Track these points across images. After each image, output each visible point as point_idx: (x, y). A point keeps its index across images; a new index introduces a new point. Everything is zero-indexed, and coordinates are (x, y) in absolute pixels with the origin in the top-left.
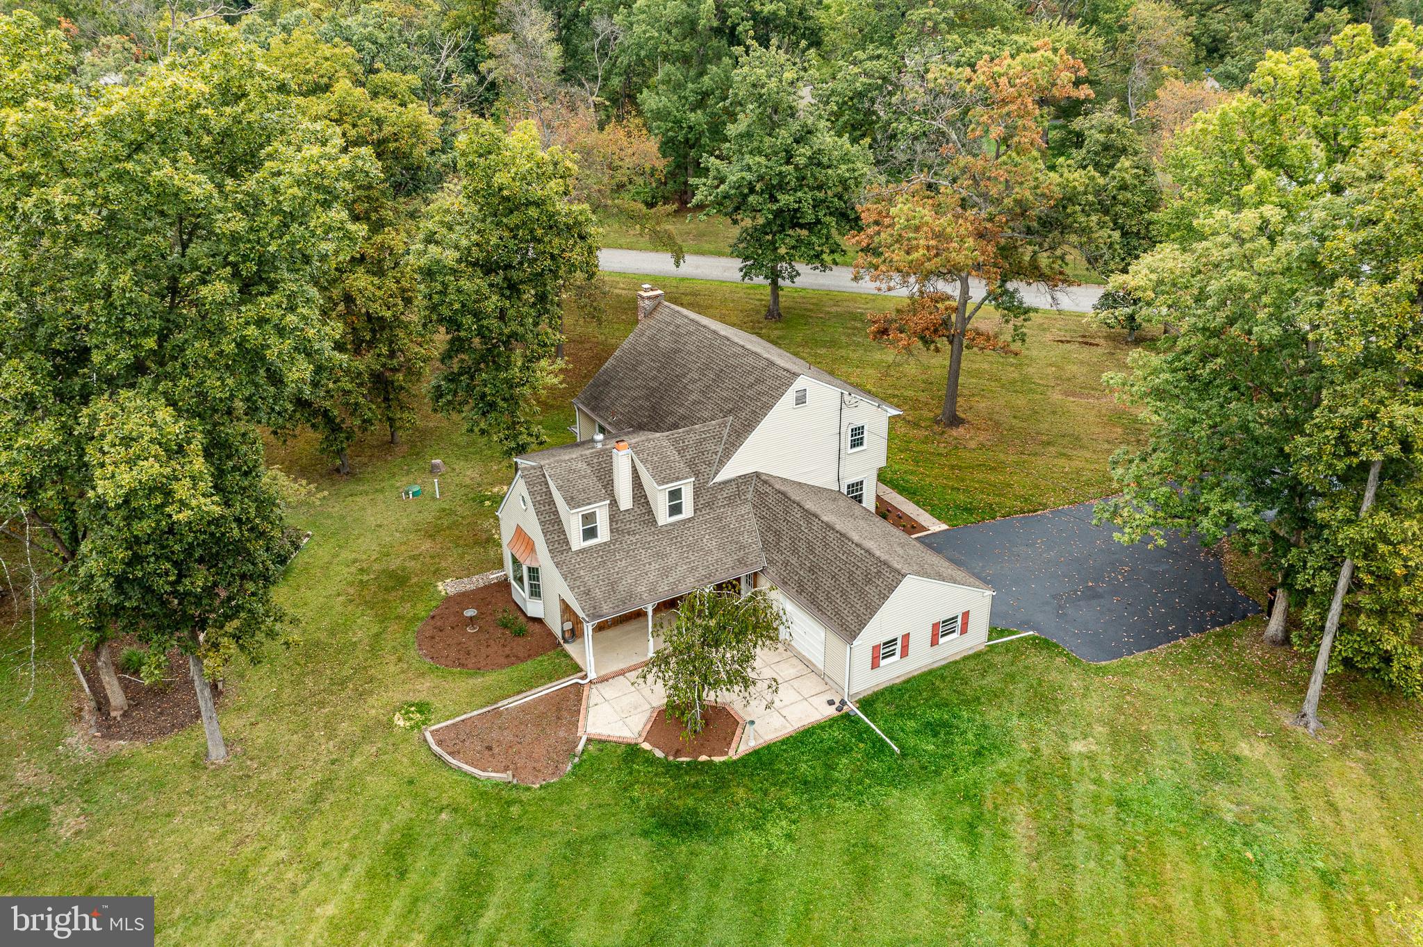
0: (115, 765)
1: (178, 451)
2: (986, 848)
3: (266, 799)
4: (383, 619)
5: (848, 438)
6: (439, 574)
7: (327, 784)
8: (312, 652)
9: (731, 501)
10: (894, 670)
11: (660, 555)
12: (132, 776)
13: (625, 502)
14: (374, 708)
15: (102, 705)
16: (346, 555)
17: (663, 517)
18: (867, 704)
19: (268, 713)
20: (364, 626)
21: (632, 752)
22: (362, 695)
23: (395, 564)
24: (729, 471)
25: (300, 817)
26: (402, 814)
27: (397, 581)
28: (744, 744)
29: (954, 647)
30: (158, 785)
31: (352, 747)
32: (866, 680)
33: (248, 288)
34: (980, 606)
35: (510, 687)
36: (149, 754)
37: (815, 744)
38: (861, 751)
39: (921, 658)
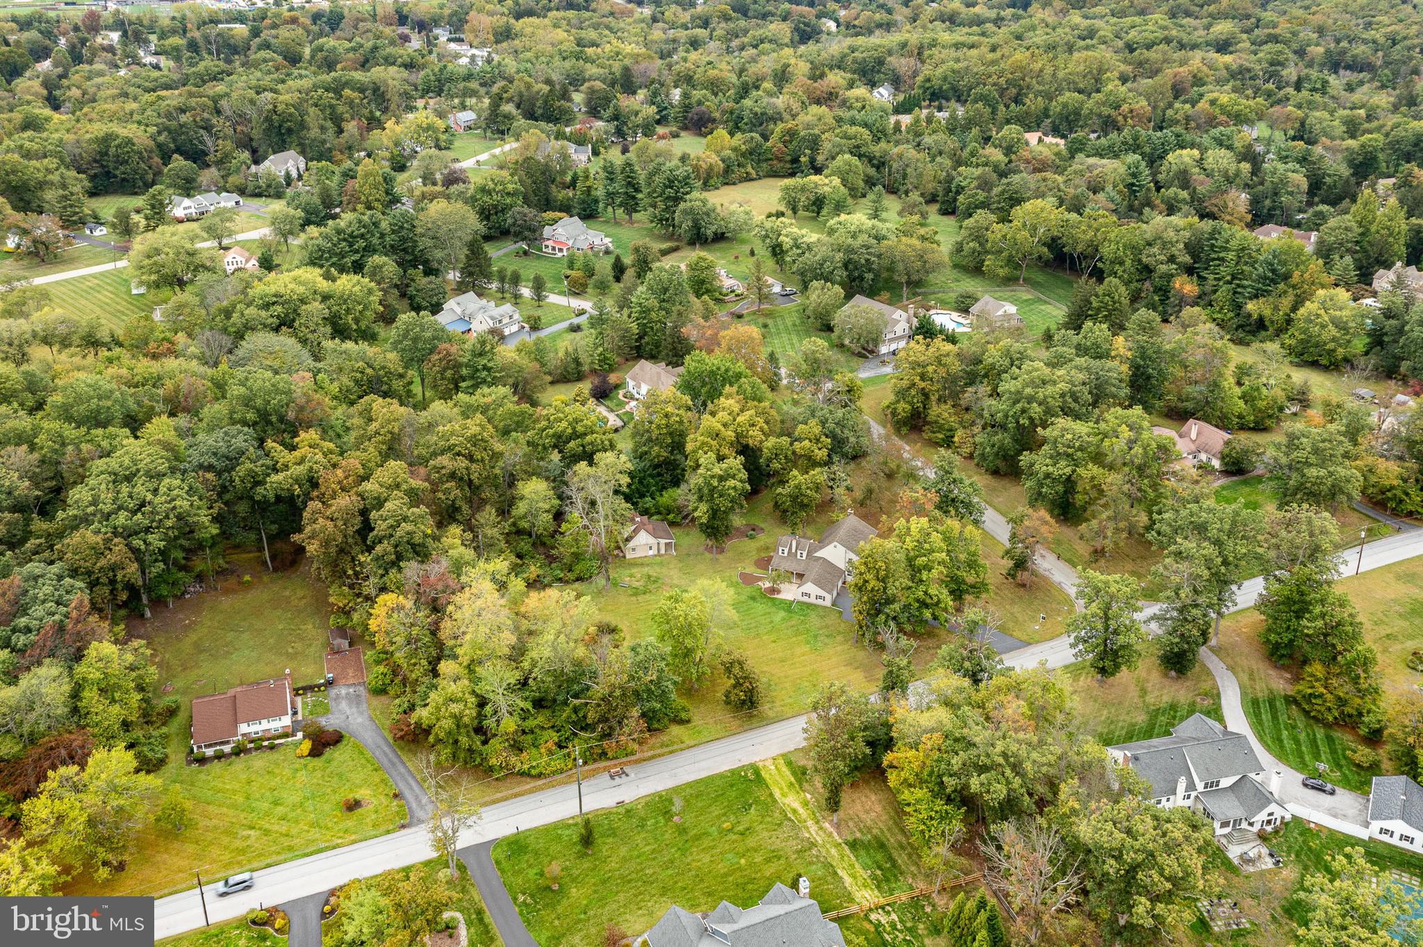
7: (722, 571)
9: (813, 560)
10: (805, 599)
11: (792, 563)
13: (793, 550)
14: (739, 565)
17: (799, 557)
18: (796, 601)
21: (761, 589)
24: (816, 553)
28: (776, 596)
29: (820, 602)
30: (705, 559)
31: (730, 568)
32: (799, 598)
34: (829, 598)
35: (758, 572)
36: (707, 555)
37: (782, 601)
38: (788, 606)
39: (812, 600)
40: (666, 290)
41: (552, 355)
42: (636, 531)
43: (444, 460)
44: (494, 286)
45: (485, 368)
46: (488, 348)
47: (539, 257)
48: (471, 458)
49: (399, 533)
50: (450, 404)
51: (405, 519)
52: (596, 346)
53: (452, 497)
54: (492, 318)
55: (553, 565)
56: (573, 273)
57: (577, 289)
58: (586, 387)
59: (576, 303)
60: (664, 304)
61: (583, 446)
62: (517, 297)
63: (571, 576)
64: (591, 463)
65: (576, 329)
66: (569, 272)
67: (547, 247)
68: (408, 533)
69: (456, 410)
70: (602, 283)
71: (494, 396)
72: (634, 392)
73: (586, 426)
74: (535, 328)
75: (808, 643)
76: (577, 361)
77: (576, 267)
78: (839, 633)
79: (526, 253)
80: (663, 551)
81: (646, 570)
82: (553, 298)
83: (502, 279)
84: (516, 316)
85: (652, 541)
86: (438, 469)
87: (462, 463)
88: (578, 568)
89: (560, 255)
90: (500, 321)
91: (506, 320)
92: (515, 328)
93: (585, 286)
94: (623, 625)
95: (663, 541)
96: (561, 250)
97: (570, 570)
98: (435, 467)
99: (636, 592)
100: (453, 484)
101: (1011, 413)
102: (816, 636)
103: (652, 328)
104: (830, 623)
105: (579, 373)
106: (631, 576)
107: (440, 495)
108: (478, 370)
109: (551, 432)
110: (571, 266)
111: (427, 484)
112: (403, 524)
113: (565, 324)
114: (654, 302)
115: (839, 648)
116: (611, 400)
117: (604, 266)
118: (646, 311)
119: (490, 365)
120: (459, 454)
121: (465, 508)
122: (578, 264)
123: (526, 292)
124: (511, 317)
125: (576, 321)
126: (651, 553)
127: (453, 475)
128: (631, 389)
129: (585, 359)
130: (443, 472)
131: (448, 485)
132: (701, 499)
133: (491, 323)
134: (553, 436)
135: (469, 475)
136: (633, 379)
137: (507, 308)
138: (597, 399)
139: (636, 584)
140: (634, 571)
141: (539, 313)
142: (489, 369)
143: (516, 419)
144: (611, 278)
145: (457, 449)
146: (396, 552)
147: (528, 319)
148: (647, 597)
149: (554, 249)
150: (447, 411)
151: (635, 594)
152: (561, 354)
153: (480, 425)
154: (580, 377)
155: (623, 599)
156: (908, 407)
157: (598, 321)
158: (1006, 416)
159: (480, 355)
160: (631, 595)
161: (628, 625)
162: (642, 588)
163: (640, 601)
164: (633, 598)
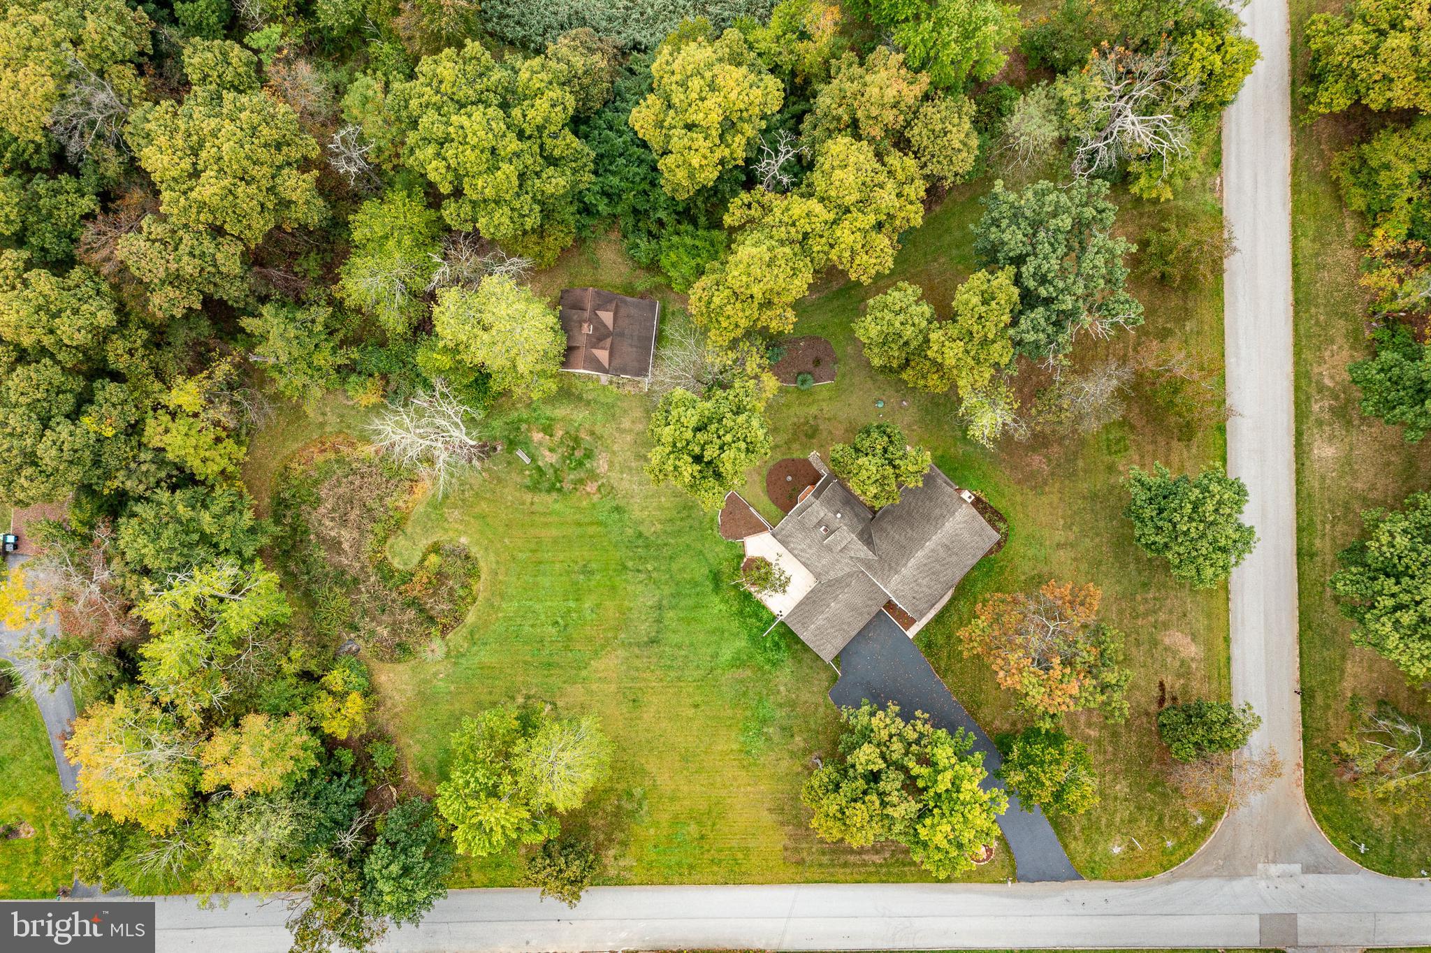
2: (732, 664)
18: (782, 623)
21: (742, 557)
35: (760, 507)
75: (745, 732)
78: (805, 729)
94: (487, 564)
99: (537, 482)
102: (764, 721)
106: (549, 428)
115: (785, 764)
139: (547, 459)
148: (551, 499)
151: (534, 488)
155: (511, 493)
160: (528, 487)
161: (494, 566)
162: (550, 473)
163: (536, 508)
164: (528, 497)
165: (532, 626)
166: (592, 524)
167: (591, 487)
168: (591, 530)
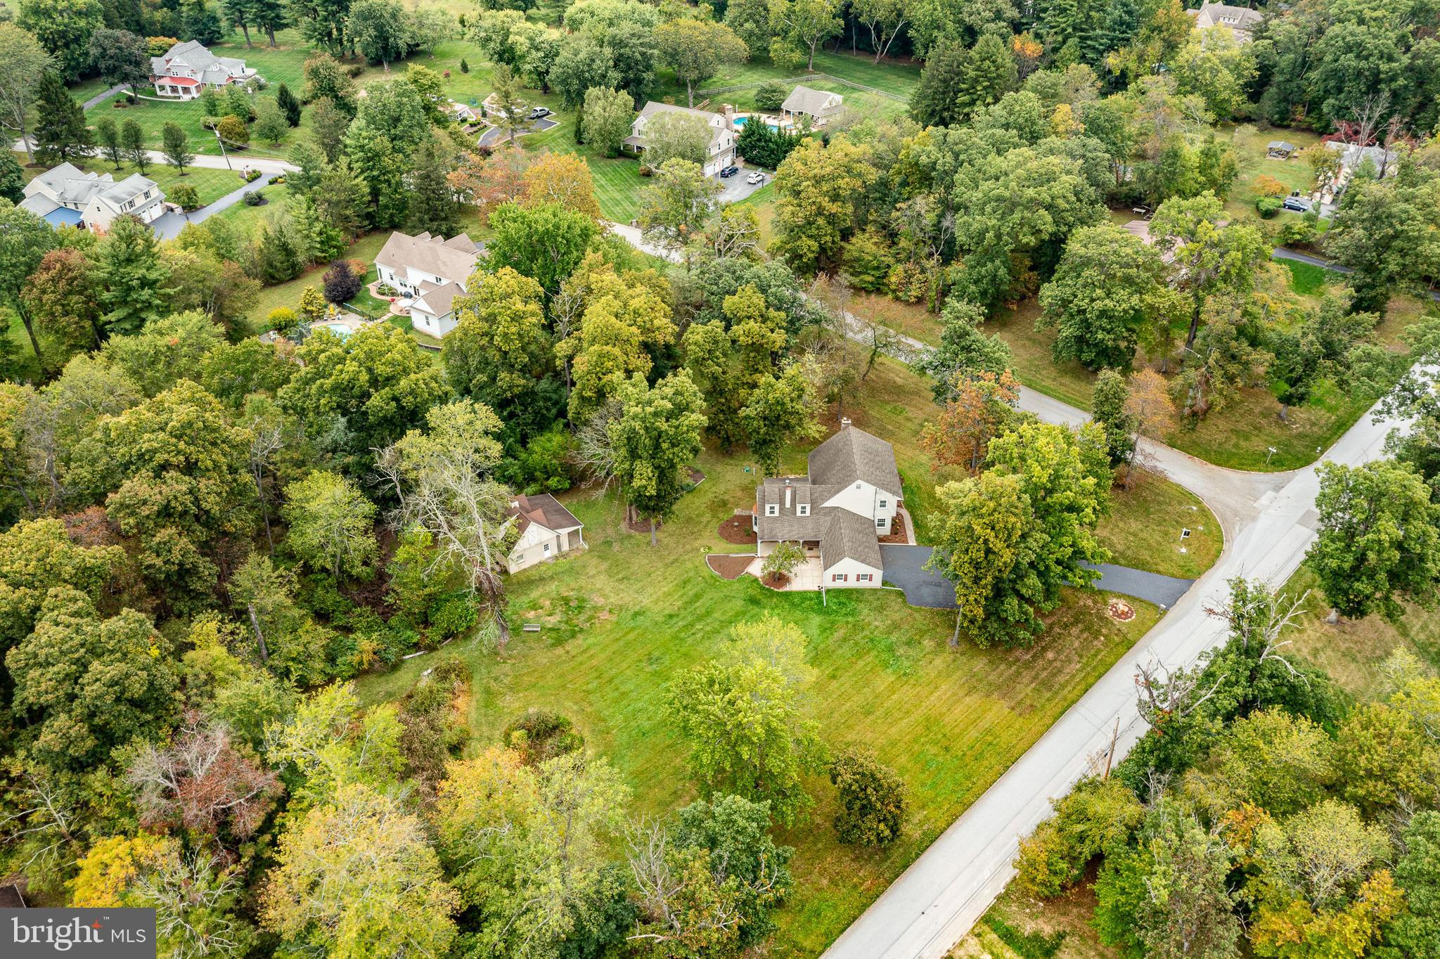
0: (630, 536)
1: (650, 479)
2: (825, 635)
3: (661, 558)
4: (713, 516)
5: (878, 504)
6: (737, 506)
7: (676, 560)
8: (689, 520)
9: (825, 514)
10: (840, 584)
11: (792, 526)
12: (633, 541)
13: (788, 505)
14: (697, 543)
15: (631, 518)
16: (714, 489)
17: (799, 514)
18: (828, 591)
19: (671, 535)
20: (707, 517)
21: (756, 580)
22: (696, 539)
23: (726, 497)
24: (828, 504)
25: (667, 566)
26: (691, 574)
27: (724, 504)
28: (787, 588)
29: (864, 584)
30: (638, 546)
31: (687, 552)
32: (830, 584)
33: (673, 445)
34: (878, 575)
35: (736, 551)
36: (639, 536)
37: (804, 595)
38: (814, 602)
39: (852, 583)
40: (397, 120)
41: (244, 244)
42: (522, 527)
43: (136, 486)
44: (99, 152)
45: (144, 283)
46: (140, 245)
47: (154, 105)
48: (190, 468)
49: (91, 690)
50: (100, 357)
51: (95, 650)
52: (312, 221)
53: (176, 556)
54: (117, 200)
55: (393, 621)
56: (221, 120)
57: (234, 144)
58: (314, 284)
59: (240, 164)
60: (398, 143)
61: (395, 399)
62: (142, 165)
63: (433, 634)
64: (426, 430)
65: (256, 201)
66: (212, 120)
67: (162, 88)
68: (113, 683)
69: (116, 369)
70: (272, 129)
71: (181, 332)
72: (395, 284)
73: (392, 363)
74: (190, 206)
75: (886, 665)
76: (287, 251)
77: (220, 110)
78: (922, 633)
79: (131, 100)
80: (565, 547)
81: (552, 587)
82: (201, 161)
83: (110, 140)
84: (155, 193)
85: (547, 535)
86: (128, 508)
87: (176, 486)
88: (442, 618)
89: (186, 98)
90: (131, 204)
91: (140, 201)
92: (157, 212)
93: (245, 136)
94: (567, 711)
95: (564, 532)
96: (186, 90)
97: (426, 623)
98: (123, 506)
99: (559, 637)
100: (172, 531)
101: (1005, 230)
102: (890, 649)
103: (388, 181)
104: (897, 617)
105: (293, 266)
106: (535, 606)
107: (150, 559)
108: (130, 289)
109: (328, 383)
110: (212, 109)
111: (118, 549)
112: (96, 666)
113: (237, 196)
114: (382, 142)
115: (938, 662)
116: (361, 301)
117: (266, 106)
118: (373, 158)
119: (153, 275)
120: (165, 467)
121: (207, 568)
122: (223, 106)
123: (158, 157)
124: (147, 195)
125: (253, 188)
126: (548, 554)
127: (166, 513)
128: (386, 279)
129: (295, 241)
130: (145, 511)
131: (162, 535)
132: (634, 455)
133: (116, 207)
134: (335, 388)
135: (197, 502)
136: (389, 263)
137: (136, 181)
138: (339, 303)
139: (552, 621)
140: (535, 594)
141: (187, 184)
142: (151, 284)
143: (241, 367)
144: (283, 121)
145: (160, 458)
146: (93, 730)
147: (177, 195)
148: (580, 640)
149: (174, 89)
150: (100, 375)
151: (559, 642)
152: (258, 241)
153: (192, 400)
154: (295, 273)
155: (543, 658)
156: (815, 245)
157: (304, 183)
158: (999, 236)
159: (129, 261)
160: (553, 645)
161: (575, 708)
162: (563, 627)
163: (573, 653)
164: (559, 651)
165: (649, 719)
166: (627, 633)
167: (604, 616)
168: (631, 636)
